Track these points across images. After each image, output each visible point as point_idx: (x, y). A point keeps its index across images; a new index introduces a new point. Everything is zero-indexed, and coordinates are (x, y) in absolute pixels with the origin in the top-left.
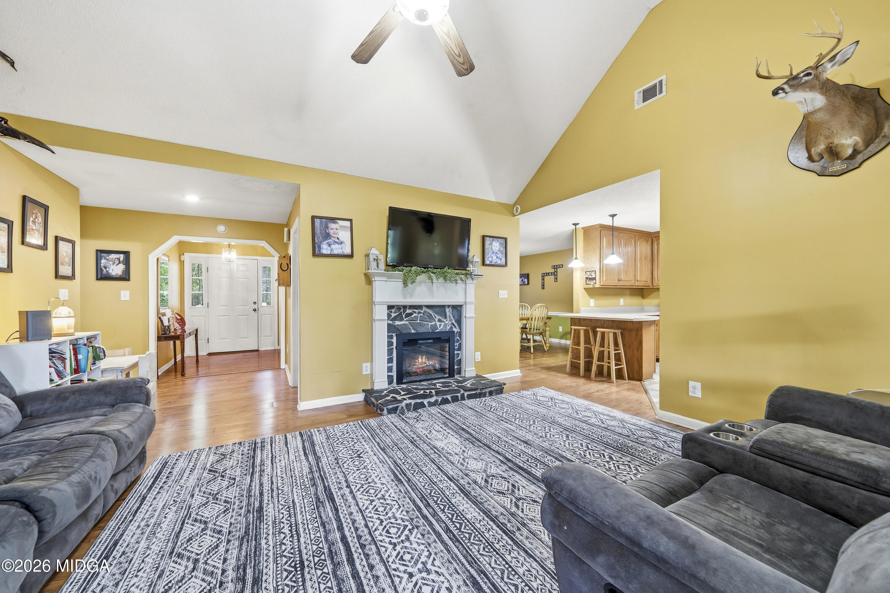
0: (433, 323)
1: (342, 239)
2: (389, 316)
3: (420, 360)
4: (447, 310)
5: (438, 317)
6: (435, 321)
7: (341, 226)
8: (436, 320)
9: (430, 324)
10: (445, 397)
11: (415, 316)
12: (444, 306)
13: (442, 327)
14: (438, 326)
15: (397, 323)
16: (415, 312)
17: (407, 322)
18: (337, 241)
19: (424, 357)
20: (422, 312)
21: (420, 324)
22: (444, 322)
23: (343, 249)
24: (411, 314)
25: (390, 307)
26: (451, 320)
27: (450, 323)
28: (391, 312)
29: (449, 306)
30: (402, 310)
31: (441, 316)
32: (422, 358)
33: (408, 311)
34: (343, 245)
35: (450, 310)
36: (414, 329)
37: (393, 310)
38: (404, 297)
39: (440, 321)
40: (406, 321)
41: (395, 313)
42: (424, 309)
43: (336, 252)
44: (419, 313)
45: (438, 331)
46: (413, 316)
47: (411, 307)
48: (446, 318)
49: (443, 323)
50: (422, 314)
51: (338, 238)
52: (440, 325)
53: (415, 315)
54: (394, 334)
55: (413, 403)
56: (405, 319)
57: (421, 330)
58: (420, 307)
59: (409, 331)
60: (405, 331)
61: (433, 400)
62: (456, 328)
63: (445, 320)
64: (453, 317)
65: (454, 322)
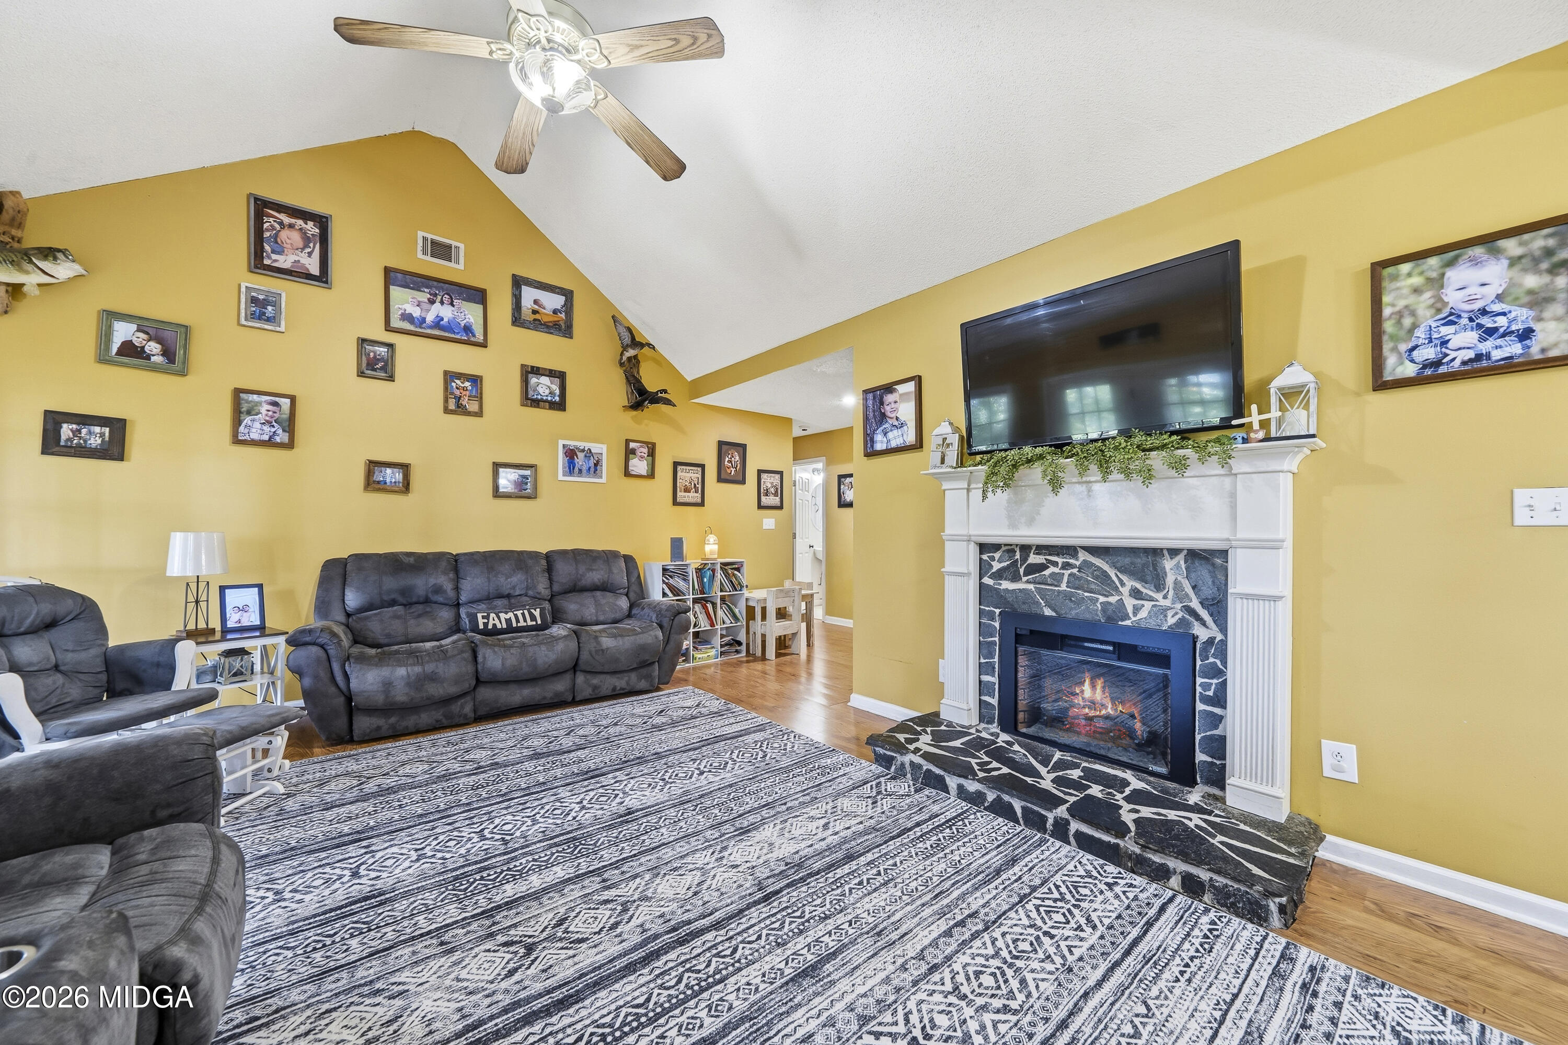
0: (1113, 599)
1: (902, 418)
2: (984, 567)
3: (1087, 687)
4: (1168, 564)
5: (1130, 583)
6: (1119, 593)
7: (901, 395)
8: (1125, 591)
9: (1102, 599)
10: (1006, 798)
11: (1053, 574)
12: (1156, 552)
13: (1143, 614)
14: (1130, 610)
15: (1006, 585)
16: (1055, 564)
17: (1031, 587)
18: (896, 423)
19: (1100, 683)
20: (1078, 563)
21: (1068, 596)
22: (1151, 599)
23: (905, 436)
24: (1042, 567)
25: (983, 548)
26: (1180, 595)
27: (1179, 606)
28: (993, 559)
29: (1174, 552)
30: (1018, 556)
31: (1143, 580)
32: (1093, 687)
33: (1034, 559)
34: (905, 428)
35: (1178, 566)
36: (1048, 605)
37: (997, 555)
38: (1013, 526)
39: (1136, 594)
40: (1028, 582)
41: (1000, 561)
42: (1083, 556)
43: (893, 444)
44: (1066, 566)
45: (1128, 623)
46: (1047, 572)
47: (1041, 549)
48: (1159, 587)
49: (1148, 605)
50: (1075, 571)
51: (897, 419)
52: (1136, 610)
53: (1052, 569)
54: (997, 611)
55: (925, 768)
56: (1024, 579)
57: (1074, 613)
58: (1070, 550)
59: (1034, 609)
60: (1024, 608)
61: (972, 786)
62: (1204, 623)
63: (1159, 596)
64: (1194, 588)
65: (1195, 604)
